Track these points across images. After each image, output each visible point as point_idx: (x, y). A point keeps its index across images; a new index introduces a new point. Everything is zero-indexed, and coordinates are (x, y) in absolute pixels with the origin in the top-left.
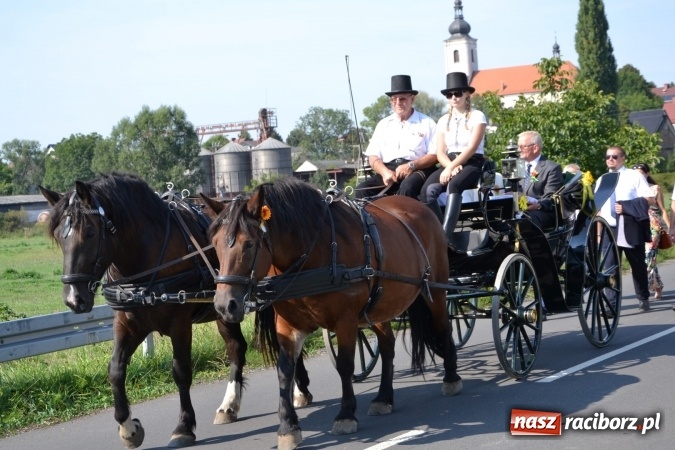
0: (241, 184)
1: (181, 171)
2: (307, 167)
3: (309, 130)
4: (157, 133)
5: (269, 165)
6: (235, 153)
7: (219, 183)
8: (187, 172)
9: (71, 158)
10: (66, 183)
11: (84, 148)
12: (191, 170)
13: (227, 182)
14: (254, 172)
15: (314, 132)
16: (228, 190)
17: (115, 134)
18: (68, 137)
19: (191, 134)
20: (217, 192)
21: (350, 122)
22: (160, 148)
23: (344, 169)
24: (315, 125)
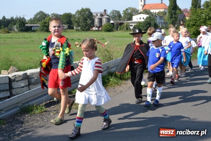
0: (100, 24)
1: (89, 21)
2: (112, 22)
3: (112, 14)
4: (85, 13)
5: (106, 21)
6: (99, 18)
7: (95, 24)
8: (90, 21)
9: (65, 17)
10: (64, 22)
11: (68, 15)
12: (91, 21)
13: (97, 24)
14: (102, 22)
15: (113, 15)
16: (97, 26)
17: (76, 13)
18: (65, 13)
19: (91, 14)
20: (95, 26)
21: (120, 13)
22: (85, 16)
23: (121, 23)
24: (113, 13)
